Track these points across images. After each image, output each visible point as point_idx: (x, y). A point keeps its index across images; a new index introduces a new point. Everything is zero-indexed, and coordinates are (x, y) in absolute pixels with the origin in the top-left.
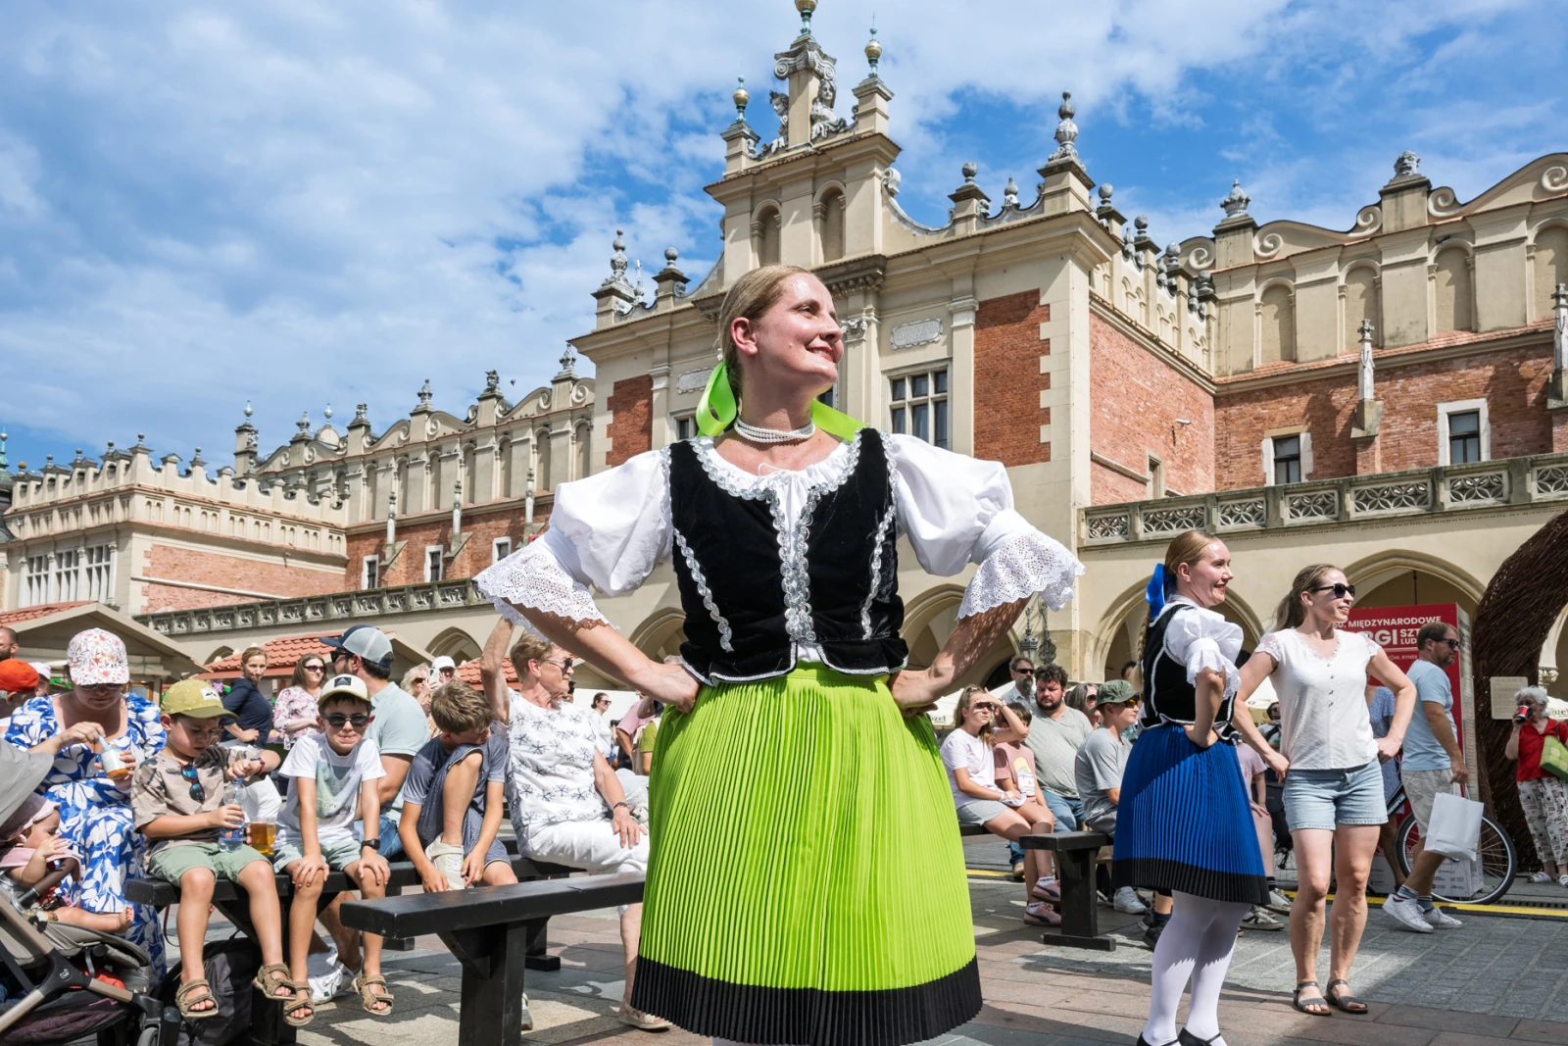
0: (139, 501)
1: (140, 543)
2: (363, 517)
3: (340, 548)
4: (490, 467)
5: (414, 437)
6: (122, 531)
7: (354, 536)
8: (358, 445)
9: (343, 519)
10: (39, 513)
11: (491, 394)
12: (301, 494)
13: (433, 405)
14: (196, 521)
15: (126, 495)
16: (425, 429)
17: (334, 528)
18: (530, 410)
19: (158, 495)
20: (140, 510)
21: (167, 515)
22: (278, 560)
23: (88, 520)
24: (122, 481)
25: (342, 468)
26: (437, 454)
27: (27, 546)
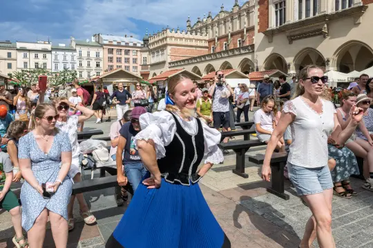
0: (168, 39)
1: (169, 48)
2: (211, 37)
3: (207, 45)
4: (236, 22)
5: (221, 18)
6: (165, 46)
7: (210, 41)
8: (210, 21)
9: (207, 38)
10: (153, 43)
11: (236, 5)
12: (199, 34)
13: (224, 10)
14: (179, 42)
15: (166, 38)
16: (223, 15)
17: (205, 40)
18: (245, 7)
19: (171, 37)
20: (169, 41)
21: (173, 41)
22: (194, 48)
23: (160, 44)
24: (165, 36)
25: (206, 27)
26: (225, 21)
27: (151, 50)
